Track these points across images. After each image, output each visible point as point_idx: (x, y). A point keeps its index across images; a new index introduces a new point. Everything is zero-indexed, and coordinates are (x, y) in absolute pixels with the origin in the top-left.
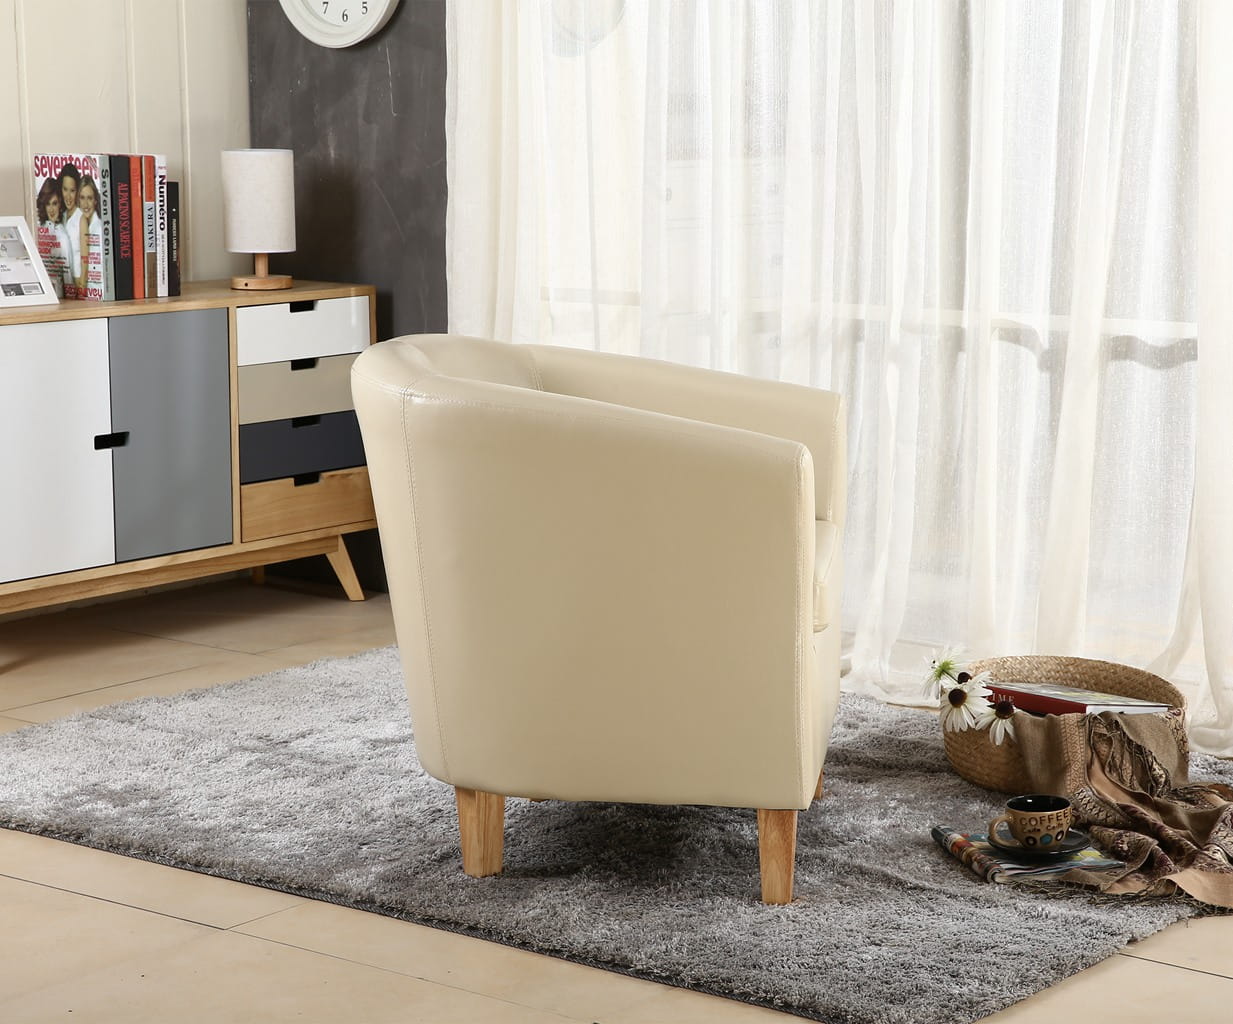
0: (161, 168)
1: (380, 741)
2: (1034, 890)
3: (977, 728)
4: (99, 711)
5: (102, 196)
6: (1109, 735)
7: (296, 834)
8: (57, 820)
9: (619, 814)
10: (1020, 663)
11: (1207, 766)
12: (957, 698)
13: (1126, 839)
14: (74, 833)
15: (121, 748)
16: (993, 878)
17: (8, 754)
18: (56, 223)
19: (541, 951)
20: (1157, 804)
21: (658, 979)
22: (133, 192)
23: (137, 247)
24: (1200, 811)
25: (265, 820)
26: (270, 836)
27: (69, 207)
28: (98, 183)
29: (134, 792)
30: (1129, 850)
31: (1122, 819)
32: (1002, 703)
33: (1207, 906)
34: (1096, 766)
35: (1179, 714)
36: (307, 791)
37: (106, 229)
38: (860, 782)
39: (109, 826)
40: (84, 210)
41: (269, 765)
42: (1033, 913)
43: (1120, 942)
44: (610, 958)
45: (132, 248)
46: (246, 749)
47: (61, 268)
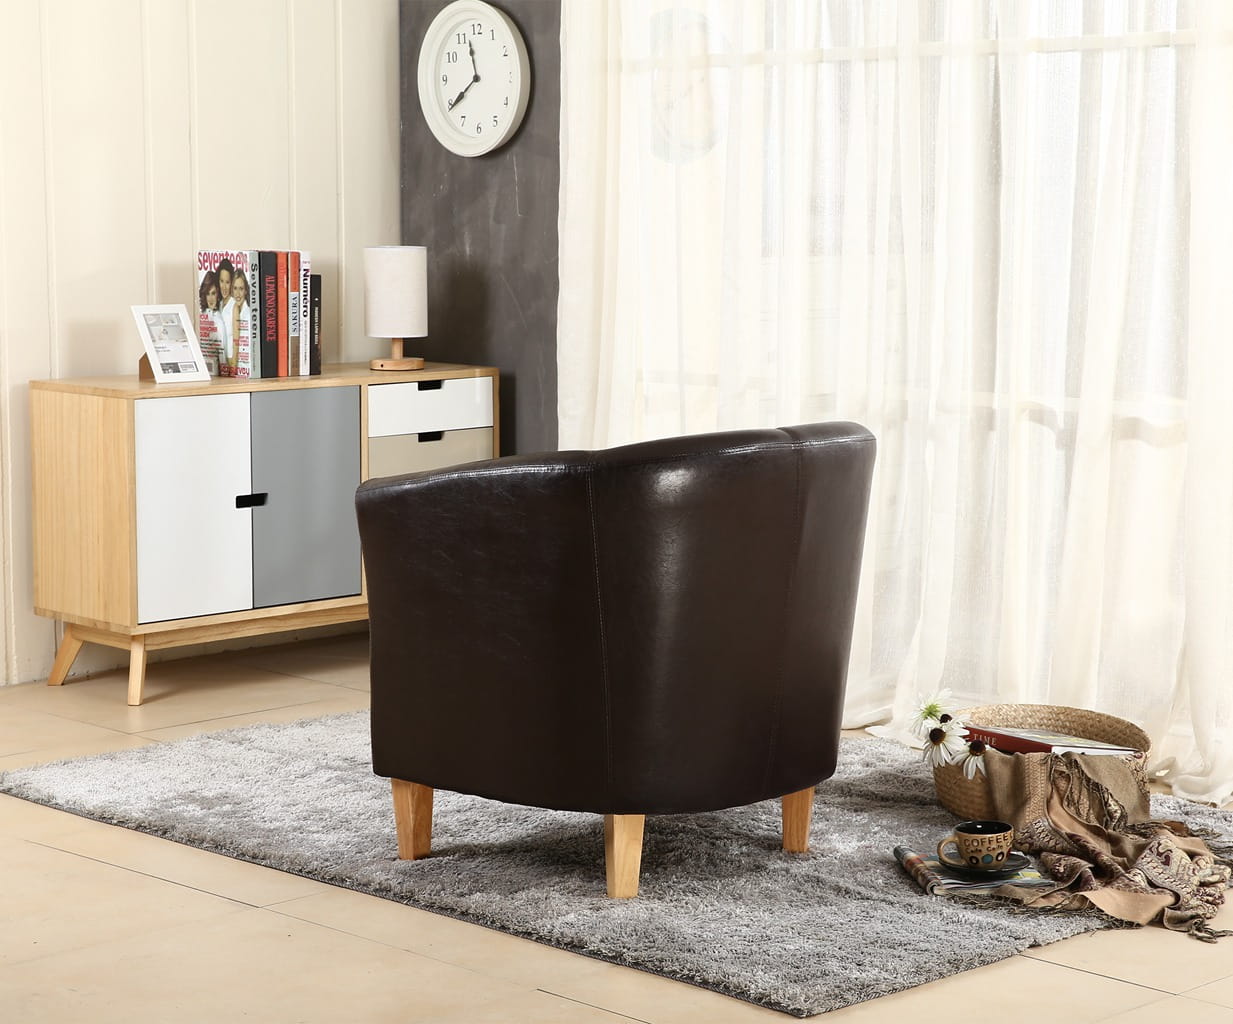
0: (305, 262)
2: (965, 901)
3: (952, 763)
4: (217, 733)
5: (251, 286)
6: (1067, 771)
7: (344, 835)
8: (150, 818)
10: (1015, 711)
11: (1177, 808)
12: (936, 736)
13: (1063, 862)
14: (159, 829)
15: (226, 764)
16: (932, 889)
17: (129, 766)
18: (214, 310)
19: (516, 933)
20: (1108, 835)
21: (605, 958)
22: (279, 284)
23: (282, 332)
25: (324, 824)
26: (323, 837)
27: (224, 296)
28: (248, 275)
29: (223, 798)
30: (1064, 872)
31: (1067, 846)
32: (977, 741)
33: (1117, 920)
34: (1056, 800)
35: (1141, 757)
38: (856, 811)
39: (191, 824)
40: (237, 299)
41: (342, 780)
42: (954, 919)
43: (1022, 945)
44: (570, 940)
45: (277, 332)
46: (330, 768)
47: (218, 349)
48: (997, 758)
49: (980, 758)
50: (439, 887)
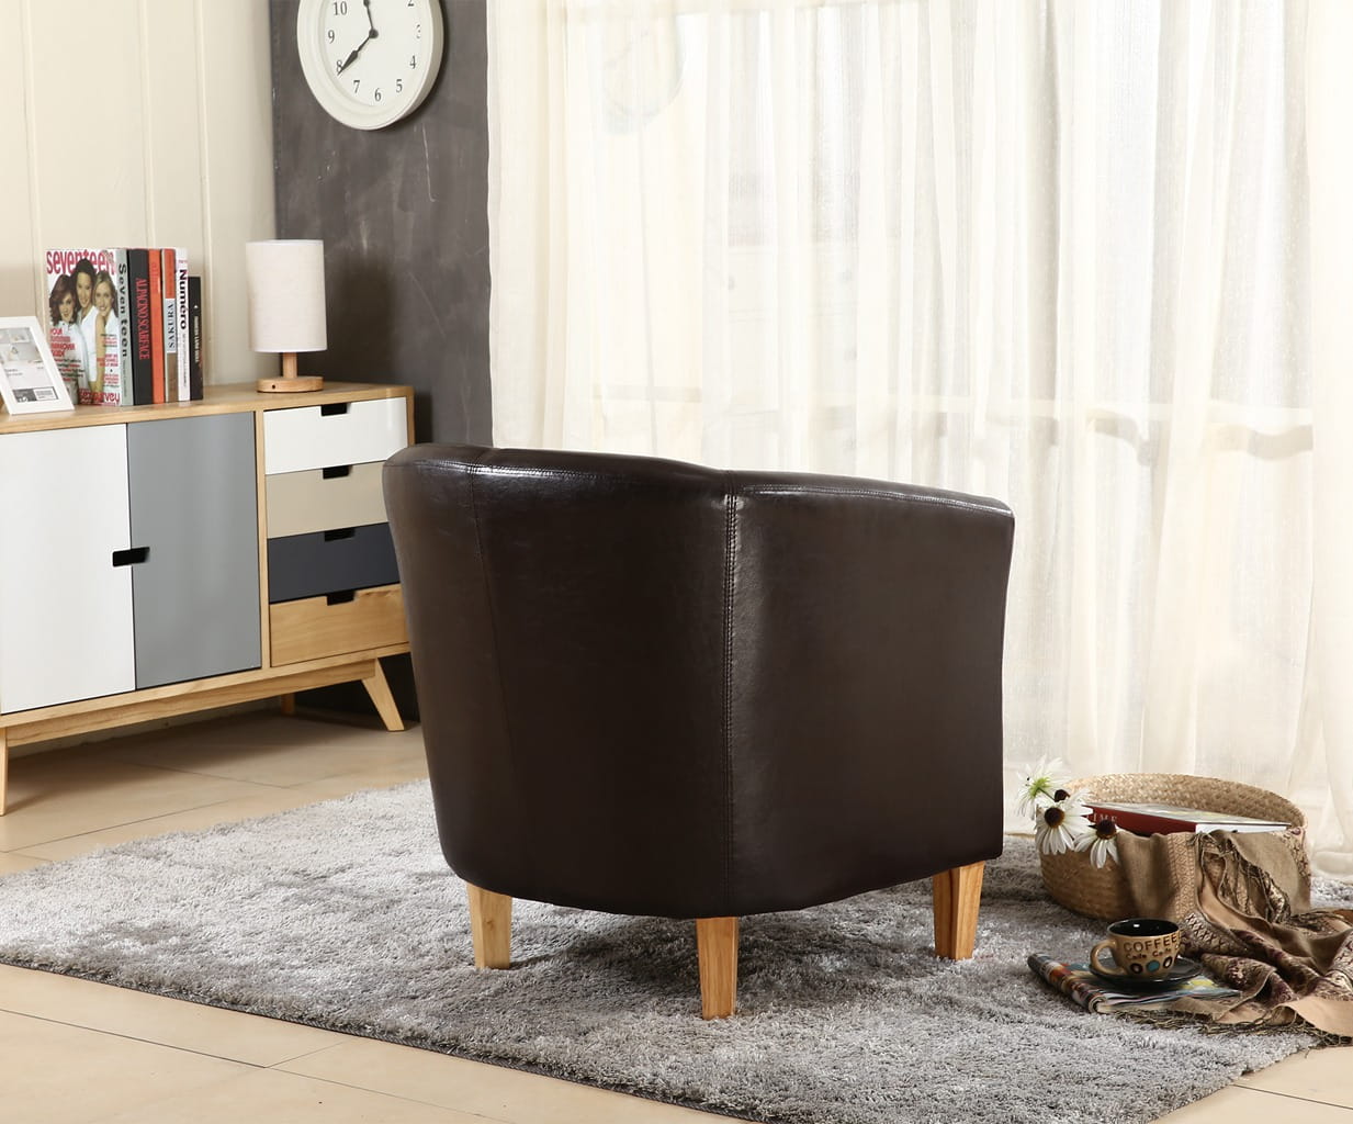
0: (182, 262)
1: (426, 874)
2: (1139, 1020)
3: (1076, 849)
4: (122, 846)
5: (119, 293)
6: (1221, 855)
7: (339, 970)
8: (83, 958)
9: (687, 946)
10: (1124, 782)
11: (1333, 892)
12: (1053, 818)
13: (1240, 966)
14: (96, 970)
15: (148, 885)
16: (1095, 1007)
17: (27, 893)
18: (70, 323)
19: (606, 1086)
20: (1275, 929)
21: (732, 1113)
22: (152, 288)
23: (156, 348)
24: (1323, 937)
25: (305, 956)
26: (311, 972)
27: (84, 306)
28: (115, 279)
29: (163, 929)
30: (1244, 978)
31: (1237, 946)
32: (1104, 823)
33: (1330, 1036)
34: (1208, 889)
35: (1299, 833)
36: (349, 927)
37: (124, 329)
39: (138, 964)
40: (101, 308)
41: (305, 900)
42: (1139, 1043)
43: (1234, 1073)
44: (680, 1092)
45: (150, 348)
46: (281, 885)
47: (76, 371)
48: (1132, 841)
49: (1111, 841)
50: (488, 1030)
